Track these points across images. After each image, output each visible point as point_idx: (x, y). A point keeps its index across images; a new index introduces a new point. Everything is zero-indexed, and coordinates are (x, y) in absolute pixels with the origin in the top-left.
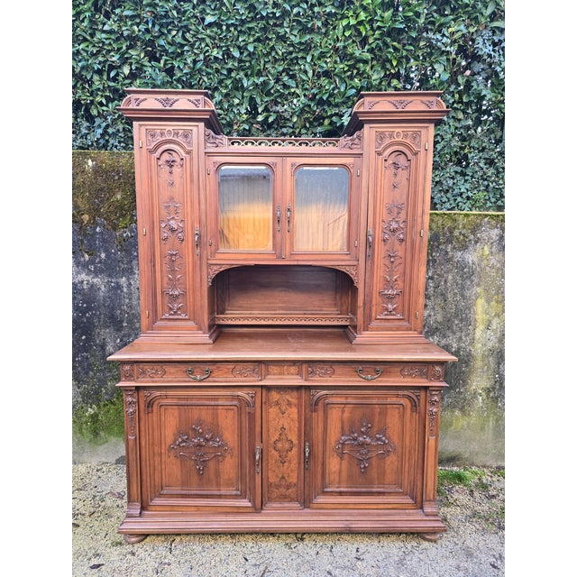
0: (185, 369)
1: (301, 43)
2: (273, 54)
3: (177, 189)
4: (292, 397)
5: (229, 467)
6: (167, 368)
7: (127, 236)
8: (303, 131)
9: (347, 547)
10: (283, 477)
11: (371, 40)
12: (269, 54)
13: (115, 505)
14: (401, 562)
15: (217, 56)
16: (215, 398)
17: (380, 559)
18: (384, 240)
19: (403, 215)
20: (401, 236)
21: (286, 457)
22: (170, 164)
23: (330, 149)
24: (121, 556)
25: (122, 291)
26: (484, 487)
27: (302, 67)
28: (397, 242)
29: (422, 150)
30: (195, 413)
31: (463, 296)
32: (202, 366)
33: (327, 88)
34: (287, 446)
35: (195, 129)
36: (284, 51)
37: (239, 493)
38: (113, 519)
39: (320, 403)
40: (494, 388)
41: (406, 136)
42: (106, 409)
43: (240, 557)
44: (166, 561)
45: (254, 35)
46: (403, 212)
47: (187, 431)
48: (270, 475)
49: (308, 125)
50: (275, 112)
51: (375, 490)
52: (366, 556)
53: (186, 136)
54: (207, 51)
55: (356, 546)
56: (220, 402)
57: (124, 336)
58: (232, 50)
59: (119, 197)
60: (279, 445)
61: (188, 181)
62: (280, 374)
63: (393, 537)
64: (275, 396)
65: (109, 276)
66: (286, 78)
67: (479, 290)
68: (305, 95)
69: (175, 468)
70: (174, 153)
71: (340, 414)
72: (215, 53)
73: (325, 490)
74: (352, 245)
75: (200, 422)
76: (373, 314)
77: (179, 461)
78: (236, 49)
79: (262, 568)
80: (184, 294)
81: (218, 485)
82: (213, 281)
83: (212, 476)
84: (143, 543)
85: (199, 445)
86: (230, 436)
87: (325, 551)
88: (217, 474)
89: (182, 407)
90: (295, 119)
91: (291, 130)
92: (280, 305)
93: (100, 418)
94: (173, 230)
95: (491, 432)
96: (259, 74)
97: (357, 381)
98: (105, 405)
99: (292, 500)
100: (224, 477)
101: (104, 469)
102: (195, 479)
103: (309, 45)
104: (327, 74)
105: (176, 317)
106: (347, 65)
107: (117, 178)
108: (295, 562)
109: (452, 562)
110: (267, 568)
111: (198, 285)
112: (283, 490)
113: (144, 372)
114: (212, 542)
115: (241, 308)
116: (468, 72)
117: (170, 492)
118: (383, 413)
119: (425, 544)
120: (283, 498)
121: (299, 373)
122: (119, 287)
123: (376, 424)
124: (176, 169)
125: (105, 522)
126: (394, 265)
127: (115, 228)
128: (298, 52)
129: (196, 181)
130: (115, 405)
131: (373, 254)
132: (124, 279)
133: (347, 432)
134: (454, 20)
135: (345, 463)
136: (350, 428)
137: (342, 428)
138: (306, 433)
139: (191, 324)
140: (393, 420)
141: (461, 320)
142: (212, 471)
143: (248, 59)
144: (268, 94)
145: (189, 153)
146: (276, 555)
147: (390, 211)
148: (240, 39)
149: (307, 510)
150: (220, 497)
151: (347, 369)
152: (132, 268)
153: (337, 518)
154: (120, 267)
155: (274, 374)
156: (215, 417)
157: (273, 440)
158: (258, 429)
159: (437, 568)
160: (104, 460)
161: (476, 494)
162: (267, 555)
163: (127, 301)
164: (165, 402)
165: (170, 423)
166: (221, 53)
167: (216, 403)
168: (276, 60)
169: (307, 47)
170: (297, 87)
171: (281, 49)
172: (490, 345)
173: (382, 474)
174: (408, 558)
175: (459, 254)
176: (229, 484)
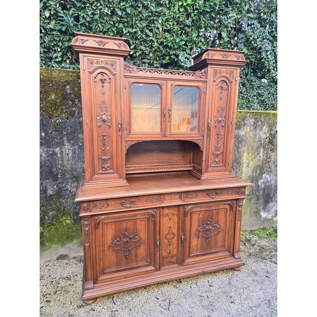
0: (120, 202)
1: (156, 12)
2: (140, 15)
3: (107, 96)
4: (175, 211)
5: (142, 251)
6: (110, 203)
7: (59, 122)
8: (155, 62)
9: (203, 282)
10: (170, 252)
11: (192, 15)
12: (138, 15)
13: (68, 285)
14: (229, 283)
15: (108, 12)
16: (135, 216)
17: (220, 284)
18: (215, 126)
19: (224, 114)
20: (223, 124)
21: (171, 242)
22: (103, 81)
23: (191, 77)
24: (87, 313)
25: (57, 156)
26: (249, 241)
27: (157, 26)
28: (221, 127)
29: (234, 80)
30: (124, 225)
31: (238, 151)
32: (129, 199)
33: (169, 39)
34: (172, 236)
35: (118, 61)
36: (146, 14)
37: (148, 263)
38: (70, 293)
39: (188, 212)
40: (250, 194)
41: (227, 73)
42: (49, 229)
43: (154, 298)
44: (114, 309)
45: (129, 3)
46: (224, 112)
47: (119, 235)
48: (163, 252)
49: (158, 59)
50: (140, 50)
51: (213, 251)
52: (214, 284)
53: (112, 65)
54: (101, 9)
55: (207, 280)
56: (138, 217)
57: (59, 183)
58: (116, 10)
59: (53, 97)
60: (168, 236)
61: (114, 92)
62: (170, 199)
63: (222, 272)
64: (166, 211)
65: (48, 147)
66: (147, 31)
67: (245, 148)
68: (157, 42)
69: (113, 257)
70: (105, 75)
71: (198, 216)
72: (106, 10)
73: (191, 255)
74: (200, 129)
75: (126, 229)
76: (209, 164)
77: (114, 252)
78: (119, 10)
79: (167, 301)
80: (111, 159)
81: (137, 261)
82: (128, 150)
83: (134, 258)
84: (96, 303)
85: (127, 242)
86: (143, 235)
87: (194, 286)
88: (136, 256)
89: (117, 223)
90: (151, 55)
91: (149, 61)
92: (156, 161)
93: (45, 234)
94: (104, 121)
95: (248, 214)
96: (132, 27)
97: (208, 199)
98: (48, 226)
99: (174, 263)
100: (140, 256)
101: (50, 264)
102: (124, 261)
103: (160, 13)
104: (169, 31)
105: (107, 172)
106: (180, 27)
107: (51, 85)
108: (182, 294)
109: (250, 278)
110: (170, 300)
111: (120, 153)
112: (169, 259)
113: (96, 206)
114: (136, 293)
115: (135, 163)
116: (236, 38)
117: (110, 271)
118: (217, 214)
119: (236, 273)
120: (170, 263)
121: (180, 198)
122: (54, 154)
123: (214, 220)
124: (106, 85)
125: (66, 295)
126: (220, 139)
127: (51, 117)
128: (154, 17)
129: (118, 92)
130: (54, 225)
131: (210, 133)
132: (58, 148)
133: (201, 225)
134: (232, 10)
135: (200, 240)
136: (203, 223)
137: (199, 223)
138: (182, 228)
139: (115, 175)
140: (222, 216)
141: (237, 163)
142: (133, 255)
143: (125, 16)
144: (137, 39)
145: (114, 75)
146: (172, 293)
147: (218, 111)
148: (121, 5)
149: (182, 267)
150: (138, 267)
151: (204, 194)
152: (63, 142)
153: (198, 268)
154: (55, 141)
155: (167, 200)
156: (135, 225)
157: (165, 234)
158: (158, 229)
159: (246, 283)
160: (49, 259)
161: (247, 244)
162: (167, 294)
163: (61, 162)
164: (107, 221)
165: (109, 233)
166: (110, 11)
167: (136, 218)
168: (141, 19)
169: (159, 14)
170: (153, 37)
171: (145, 14)
172: (249, 174)
173: (216, 242)
174: (232, 281)
175: (237, 131)
176: (142, 260)
